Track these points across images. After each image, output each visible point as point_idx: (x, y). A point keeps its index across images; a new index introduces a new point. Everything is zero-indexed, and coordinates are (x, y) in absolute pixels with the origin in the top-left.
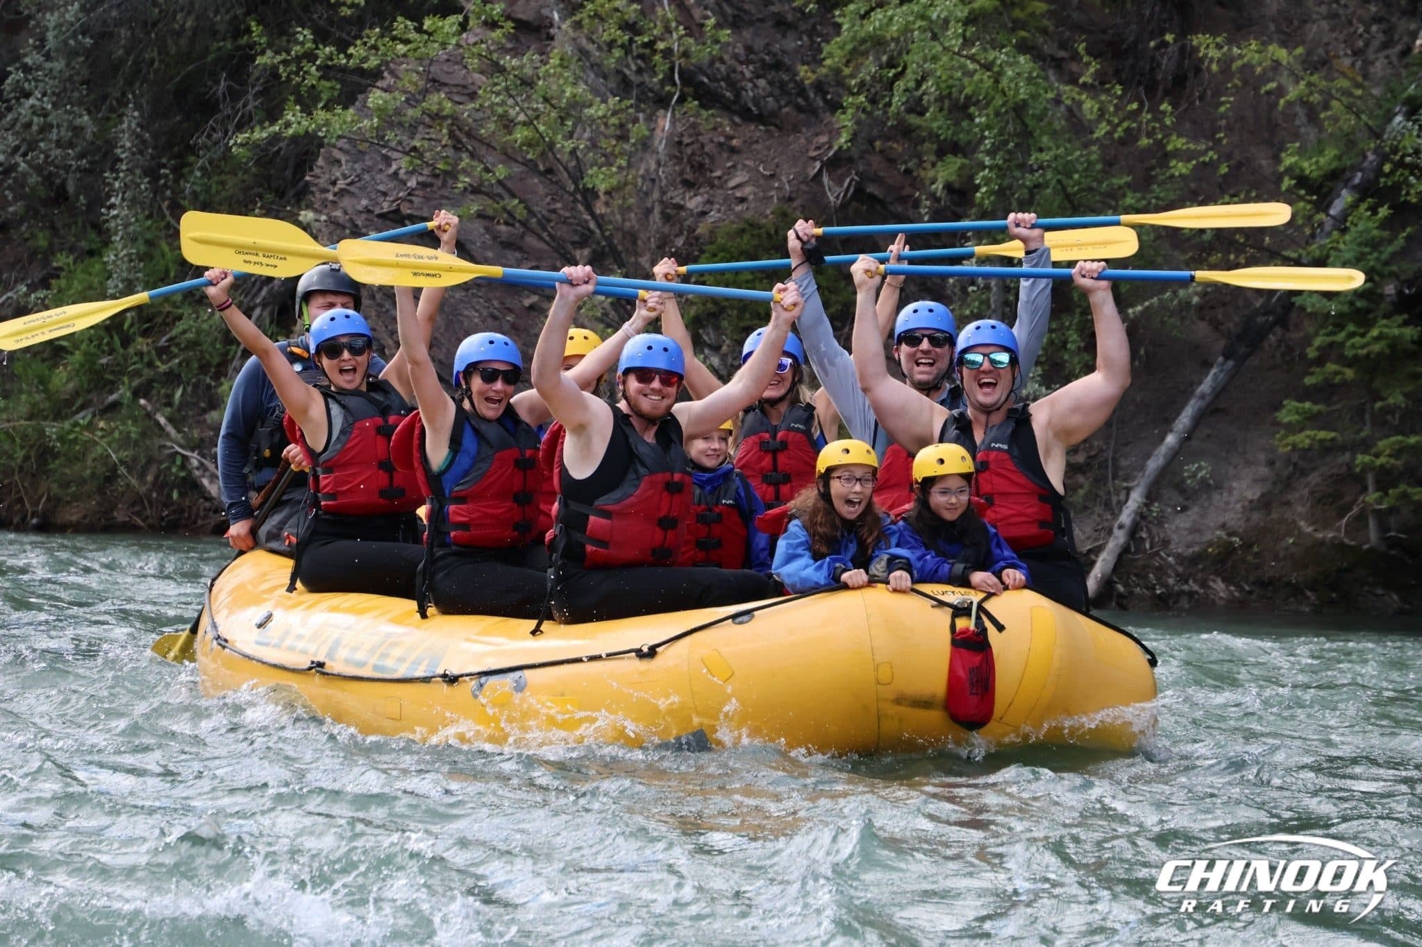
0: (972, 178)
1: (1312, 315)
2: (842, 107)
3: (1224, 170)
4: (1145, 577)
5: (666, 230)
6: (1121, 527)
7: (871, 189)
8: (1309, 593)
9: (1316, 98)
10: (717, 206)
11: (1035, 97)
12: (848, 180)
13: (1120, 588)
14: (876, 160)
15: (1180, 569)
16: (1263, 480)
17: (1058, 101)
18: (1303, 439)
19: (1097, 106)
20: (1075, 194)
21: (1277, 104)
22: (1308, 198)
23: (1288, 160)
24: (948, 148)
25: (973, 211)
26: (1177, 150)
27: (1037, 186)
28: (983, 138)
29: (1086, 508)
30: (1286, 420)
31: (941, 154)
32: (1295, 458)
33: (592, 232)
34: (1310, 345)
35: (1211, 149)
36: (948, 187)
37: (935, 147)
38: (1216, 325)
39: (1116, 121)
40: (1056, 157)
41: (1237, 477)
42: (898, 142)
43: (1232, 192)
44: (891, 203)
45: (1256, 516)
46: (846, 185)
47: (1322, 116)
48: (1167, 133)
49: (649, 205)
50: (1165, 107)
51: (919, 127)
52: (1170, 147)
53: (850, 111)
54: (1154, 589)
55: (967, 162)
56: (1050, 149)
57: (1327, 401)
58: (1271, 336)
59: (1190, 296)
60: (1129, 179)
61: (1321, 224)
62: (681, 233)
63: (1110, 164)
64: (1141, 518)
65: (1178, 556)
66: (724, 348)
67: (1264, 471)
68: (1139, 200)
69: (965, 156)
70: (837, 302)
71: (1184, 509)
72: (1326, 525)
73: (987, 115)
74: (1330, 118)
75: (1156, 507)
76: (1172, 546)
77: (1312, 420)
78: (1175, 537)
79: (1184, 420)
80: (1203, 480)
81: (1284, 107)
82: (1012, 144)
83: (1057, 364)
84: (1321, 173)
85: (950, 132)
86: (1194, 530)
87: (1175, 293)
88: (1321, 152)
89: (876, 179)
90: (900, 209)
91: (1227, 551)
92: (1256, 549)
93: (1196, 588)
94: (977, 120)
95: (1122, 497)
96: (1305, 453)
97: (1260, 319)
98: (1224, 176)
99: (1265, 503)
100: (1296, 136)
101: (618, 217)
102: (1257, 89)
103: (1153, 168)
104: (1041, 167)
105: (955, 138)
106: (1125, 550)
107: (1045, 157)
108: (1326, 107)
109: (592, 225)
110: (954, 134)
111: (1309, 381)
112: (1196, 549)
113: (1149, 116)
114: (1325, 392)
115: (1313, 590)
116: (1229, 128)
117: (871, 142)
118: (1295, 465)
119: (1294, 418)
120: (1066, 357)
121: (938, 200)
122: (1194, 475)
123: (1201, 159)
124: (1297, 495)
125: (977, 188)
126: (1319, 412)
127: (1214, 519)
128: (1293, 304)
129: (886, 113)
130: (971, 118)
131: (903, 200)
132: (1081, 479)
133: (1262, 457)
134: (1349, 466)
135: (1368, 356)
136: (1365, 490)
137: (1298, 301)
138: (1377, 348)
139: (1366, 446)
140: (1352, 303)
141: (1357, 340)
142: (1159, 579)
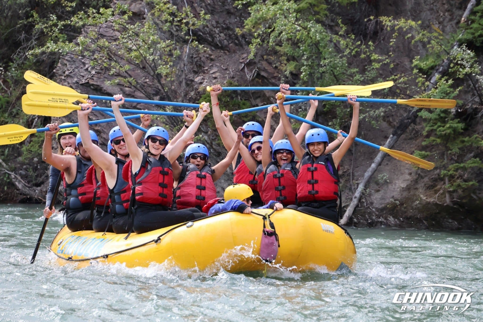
0: (300, 69)
1: (425, 119)
2: (252, 43)
3: (392, 66)
4: (365, 216)
5: (187, 89)
6: (355, 198)
7: (263, 74)
8: (425, 222)
9: (426, 40)
10: (206, 81)
11: (322, 39)
12: (254, 70)
13: (355, 220)
14: (264, 64)
15: (377, 213)
16: (408, 180)
17: (331, 41)
19: (345, 43)
20: (338, 75)
21: (411, 42)
22: (423, 76)
23: (415, 62)
24: (291, 58)
25: (301, 81)
26: (375, 59)
27: (323, 72)
28: (304, 55)
31: (288, 60)
32: (419, 172)
33: (160, 90)
34: (424, 130)
35: (387, 58)
36: (291, 73)
37: (286, 58)
38: (390, 123)
39: (352, 48)
40: (331, 62)
41: (398, 179)
42: (272, 56)
43: (395, 74)
44: (270, 79)
45: (405, 193)
46: (253, 72)
47: (428, 46)
48: (371, 52)
49: (181, 80)
50: (370, 43)
51: (280, 51)
52: (372, 58)
53: (254, 45)
54: (368, 220)
55: (298, 64)
56: (328, 58)
57: (430, 151)
58: (410, 127)
59: (380, 113)
60: (357, 70)
61: (428, 86)
62: (193, 90)
63: (350, 64)
64: (363, 195)
65: (376, 208)
66: (209, 133)
67: (408, 177)
68: (361, 77)
69: (297, 62)
70: (251, 115)
71: (378, 191)
72: (431, 197)
73: (305, 46)
74: (431, 47)
75: (368, 190)
76: (374, 205)
78: (375, 201)
79: (378, 158)
80: (386, 181)
81: (414, 44)
82: (314, 57)
83: (332, 138)
84: (428, 67)
85: (291, 53)
86: (382, 199)
87: (375, 112)
88: (427, 59)
89: (265, 70)
90: (273, 81)
91: (394, 206)
92: (405, 206)
93: (383, 220)
94: (301, 48)
95: (356, 187)
97: (406, 121)
98: (392, 68)
99: (408, 189)
100: (418, 54)
101: (170, 85)
102: (404, 37)
103: (366, 66)
104: (325, 65)
105: (293, 55)
106: (357, 206)
107: (327, 61)
108: (429, 43)
109: (160, 87)
110: (293, 53)
111: (424, 143)
112: (383, 206)
113: (364, 47)
114: (430, 147)
115: (426, 220)
116: (394, 51)
117: (262, 56)
118: (419, 174)
121: (287, 78)
122: (382, 179)
123: (384, 62)
124: (420, 185)
125: (302, 72)
126: (428, 155)
127: (389, 194)
128: (418, 115)
129: (267, 45)
130: (299, 47)
131: (274, 77)
133: (407, 171)
134: (439, 175)
135: (445, 134)
136: (444, 183)
137: (419, 114)
138: (448, 131)
139: (445, 167)
140: (439, 115)
141: (441, 128)
142: (369, 217)
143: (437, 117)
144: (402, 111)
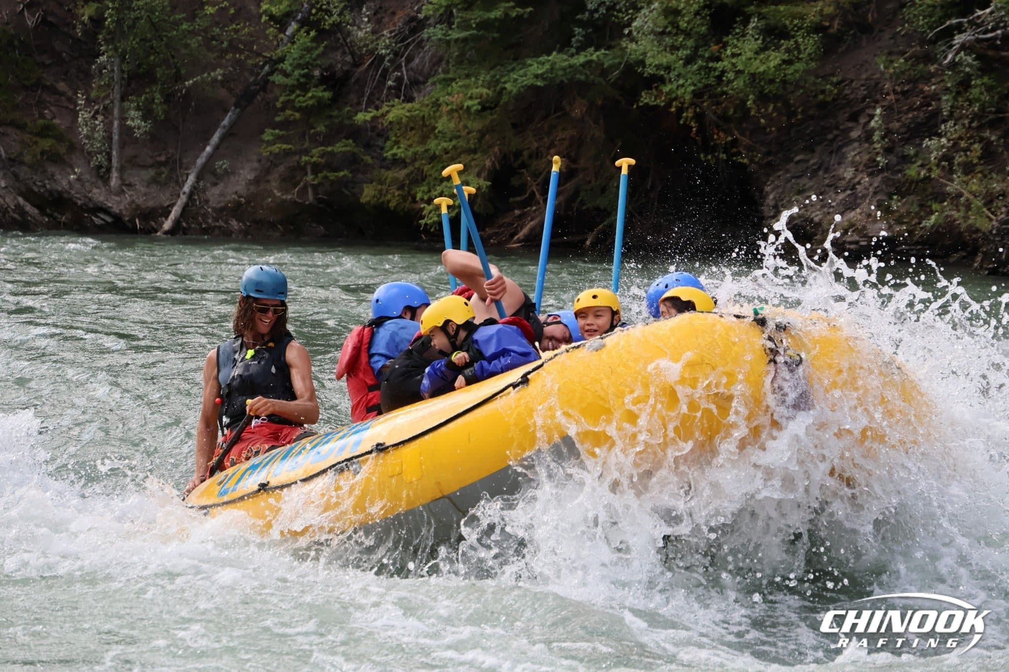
1: (279, 86)
3: (232, 11)
4: (197, 219)
7: (50, 19)
8: (279, 227)
12: (38, 14)
13: (184, 224)
14: (52, 4)
15: (214, 215)
16: (256, 169)
18: (276, 148)
22: (275, 26)
23: (264, 6)
27: (137, 18)
29: (166, 184)
30: (266, 139)
32: (271, 158)
34: (278, 100)
36: (91, 19)
38: (230, 90)
41: (243, 168)
43: (237, 22)
44: (61, 27)
45: (253, 188)
46: (37, 16)
54: (201, 225)
55: (100, 5)
57: (287, 129)
58: (258, 96)
59: (217, 76)
61: (282, 40)
63: (174, 8)
64: (194, 189)
65: (213, 208)
67: (256, 165)
68: (189, 26)
70: (34, 77)
71: (215, 184)
72: (287, 191)
75: (201, 183)
76: (210, 203)
77: (279, 139)
78: (211, 199)
79: (215, 139)
80: (226, 169)
84: (281, 13)
86: (222, 195)
87: (209, 74)
89: (53, 14)
90: (65, 29)
91: (238, 205)
92: (252, 204)
93: (222, 224)
95: (185, 178)
96: (277, 155)
97: (253, 88)
98: (233, 15)
99: (257, 181)
103: (196, 10)
104: (138, 9)
106: (186, 205)
111: (277, 119)
112: (223, 204)
114: (285, 125)
115: (281, 225)
118: (271, 162)
119: (270, 138)
120: (154, 106)
121: (86, 25)
122: (221, 167)
123: (221, 6)
124: (273, 177)
125: (106, 19)
126: (283, 135)
127: (231, 189)
132: (163, 169)
133: (255, 157)
134: (298, 162)
135: (307, 106)
136: (306, 174)
137: (271, 78)
138: (311, 102)
139: (306, 152)
140: (298, 80)
141: (301, 98)
142: (204, 220)
143: (295, 82)
144: (247, 74)
